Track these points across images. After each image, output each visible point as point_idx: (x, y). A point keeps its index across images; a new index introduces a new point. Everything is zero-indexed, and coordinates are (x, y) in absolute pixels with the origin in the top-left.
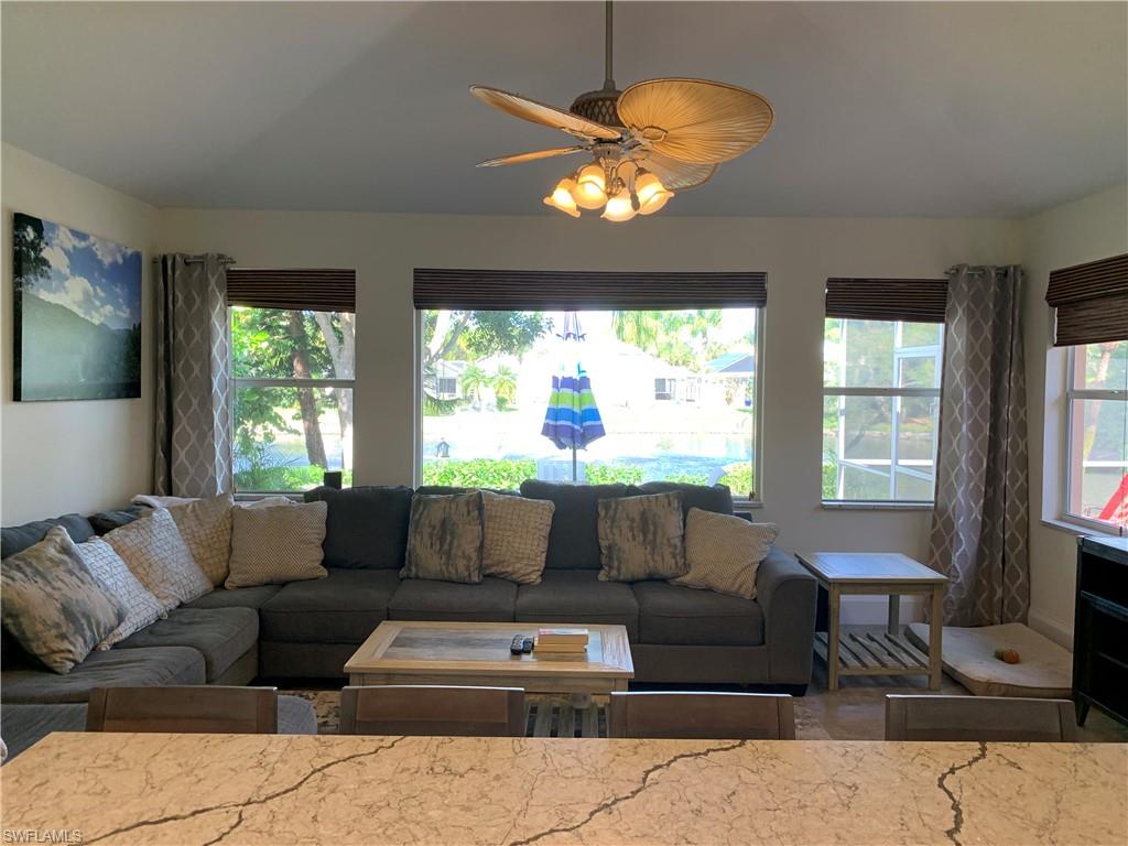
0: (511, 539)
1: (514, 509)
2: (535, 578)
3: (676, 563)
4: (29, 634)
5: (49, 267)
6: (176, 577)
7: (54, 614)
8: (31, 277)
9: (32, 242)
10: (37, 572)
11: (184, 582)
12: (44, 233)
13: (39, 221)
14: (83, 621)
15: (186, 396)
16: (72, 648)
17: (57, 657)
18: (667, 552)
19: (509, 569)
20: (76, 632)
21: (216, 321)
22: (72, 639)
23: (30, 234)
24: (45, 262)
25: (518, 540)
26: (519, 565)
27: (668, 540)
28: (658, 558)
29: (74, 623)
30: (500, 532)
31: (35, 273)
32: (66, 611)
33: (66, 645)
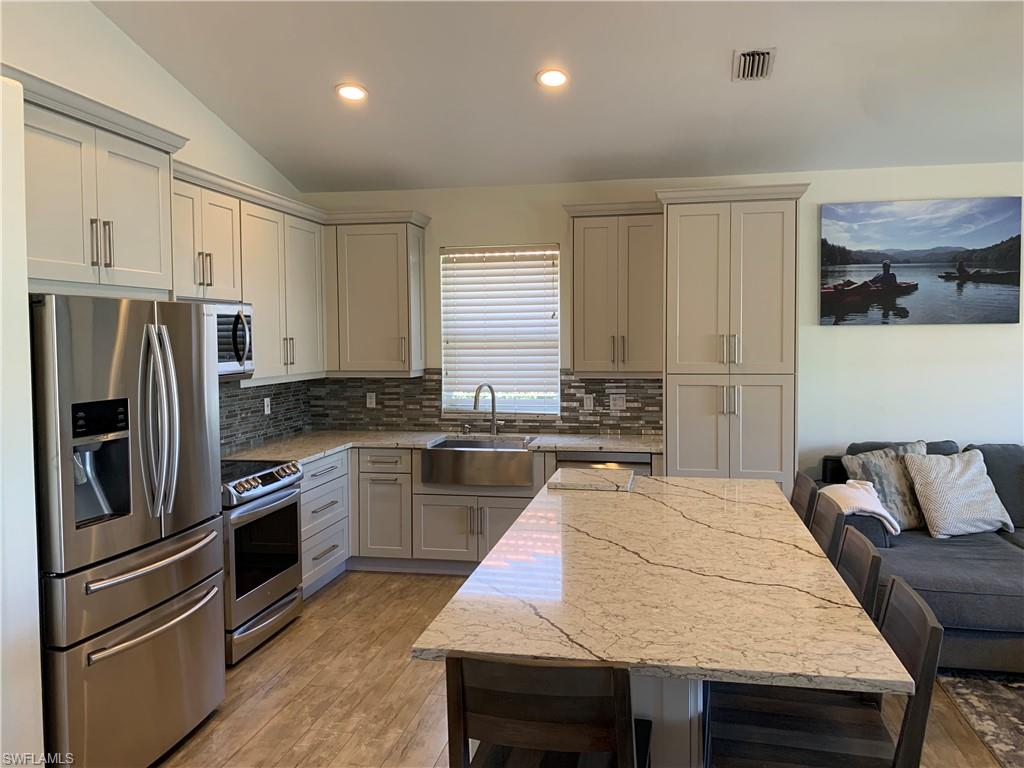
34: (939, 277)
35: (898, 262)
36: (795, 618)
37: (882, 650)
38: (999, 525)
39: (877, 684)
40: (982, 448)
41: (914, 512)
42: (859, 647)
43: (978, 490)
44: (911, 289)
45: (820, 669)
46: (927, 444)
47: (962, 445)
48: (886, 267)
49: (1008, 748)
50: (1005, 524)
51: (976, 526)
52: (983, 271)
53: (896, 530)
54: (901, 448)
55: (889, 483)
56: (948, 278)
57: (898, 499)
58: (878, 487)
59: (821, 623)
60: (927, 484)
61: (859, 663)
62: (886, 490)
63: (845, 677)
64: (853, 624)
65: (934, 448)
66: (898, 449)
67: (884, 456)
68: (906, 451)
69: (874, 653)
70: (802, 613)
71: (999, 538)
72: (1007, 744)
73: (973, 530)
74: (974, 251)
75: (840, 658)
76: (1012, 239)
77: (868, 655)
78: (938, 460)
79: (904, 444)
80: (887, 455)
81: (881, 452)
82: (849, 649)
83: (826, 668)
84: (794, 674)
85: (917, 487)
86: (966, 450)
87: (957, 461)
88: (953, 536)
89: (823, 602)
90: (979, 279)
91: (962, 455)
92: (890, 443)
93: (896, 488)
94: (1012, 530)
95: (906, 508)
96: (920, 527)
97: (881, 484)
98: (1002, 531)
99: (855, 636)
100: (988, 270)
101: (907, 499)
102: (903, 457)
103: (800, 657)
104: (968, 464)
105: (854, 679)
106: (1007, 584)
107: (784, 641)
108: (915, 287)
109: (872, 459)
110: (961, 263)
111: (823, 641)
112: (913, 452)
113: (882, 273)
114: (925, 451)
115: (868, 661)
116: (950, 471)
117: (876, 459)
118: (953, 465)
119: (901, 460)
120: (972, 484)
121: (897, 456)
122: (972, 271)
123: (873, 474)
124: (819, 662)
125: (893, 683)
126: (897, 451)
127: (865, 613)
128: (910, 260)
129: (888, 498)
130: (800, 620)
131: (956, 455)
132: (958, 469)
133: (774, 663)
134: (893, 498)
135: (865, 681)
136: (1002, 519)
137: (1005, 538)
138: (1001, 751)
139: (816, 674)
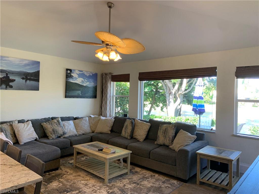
0: (139, 131)
1: (141, 124)
2: (141, 140)
3: (169, 142)
4: (47, 133)
5: (73, 77)
6: (83, 129)
7: (51, 130)
8: (69, 79)
9: (69, 73)
10: (51, 124)
11: (84, 130)
12: (72, 71)
13: (71, 70)
14: (56, 132)
15: (104, 98)
16: (52, 136)
17: (50, 137)
18: (168, 139)
19: (137, 137)
20: (54, 134)
21: (109, 85)
22: (53, 135)
23: (69, 72)
24: (72, 76)
25: (140, 131)
26: (139, 137)
27: (169, 136)
28: (165, 140)
29: (54, 132)
30: (138, 129)
31: (70, 78)
32: (53, 130)
33: (52, 135)
34: (21, 78)
35: (10, 73)
36: (4, 172)
37: (31, 173)
38: (35, 138)
39: (34, 181)
40: (31, 120)
41: (15, 139)
42: (25, 174)
43: (31, 131)
44: (13, 81)
45: (18, 183)
46: (18, 121)
47: (26, 120)
48: (7, 74)
49: (44, 190)
50: (37, 138)
51: (30, 140)
52: (31, 78)
53: (12, 144)
54: (11, 122)
55: (8, 132)
56: (23, 79)
57: (10, 136)
58: (5, 133)
59: (13, 171)
60: (18, 131)
61: (28, 178)
62: (7, 134)
63: (26, 182)
64: (21, 169)
65: (20, 122)
66: (10, 123)
67: (6, 125)
68: (12, 123)
69: (30, 174)
70: (6, 170)
71: (36, 142)
72: (44, 189)
73: (29, 141)
74: (29, 73)
75: (22, 178)
76: (38, 71)
77: (29, 175)
78: (21, 125)
79: (12, 121)
80: (7, 125)
81: (6, 124)
82: (24, 175)
83: (20, 182)
84: (12, 187)
85: (16, 132)
86: (27, 121)
87: (26, 124)
88: (25, 143)
89: (10, 166)
90: (30, 80)
91: (26, 123)
92: (7, 121)
93: (10, 133)
94: (38, 139)
95: (13, 138)
96: (17, 142)
97: (6, 132)
98: (36, 140)
99: (23, 172)
100: (32, 78)
101: (13, 135)
102: (12, 125)
103: (11, 182)
104: (28, 124)
105: (28, 182)
106: (41, 152)
107: (4, 179)
108: (15, 80)
109: (3, 126)
110: (26, 75)
111: (15, 176)
112: (14, 123)
113: (6, 76)
114: (17, 122)
115: (30, 177)
116: (24, 127)
117: (4, 126)
118: (25, 125)
119: (11, 125)
120: (29, 129)
121: (10, 125)
122: (29, 78)
123: (3, 130)
124: (17, 181)
125: (37, 180)
126: (10, 124)
127: (23, 165)
128: (13, 73)
129: (8, 136)
130: (6, 172)
131: (25, 123)
132: (26, 126)
133: (5, 186)
134: (9, 136)
135: (31, 182)
136: (36, 137)
137: (37, 141)
138: (42, 191)
139: (18, 184)
